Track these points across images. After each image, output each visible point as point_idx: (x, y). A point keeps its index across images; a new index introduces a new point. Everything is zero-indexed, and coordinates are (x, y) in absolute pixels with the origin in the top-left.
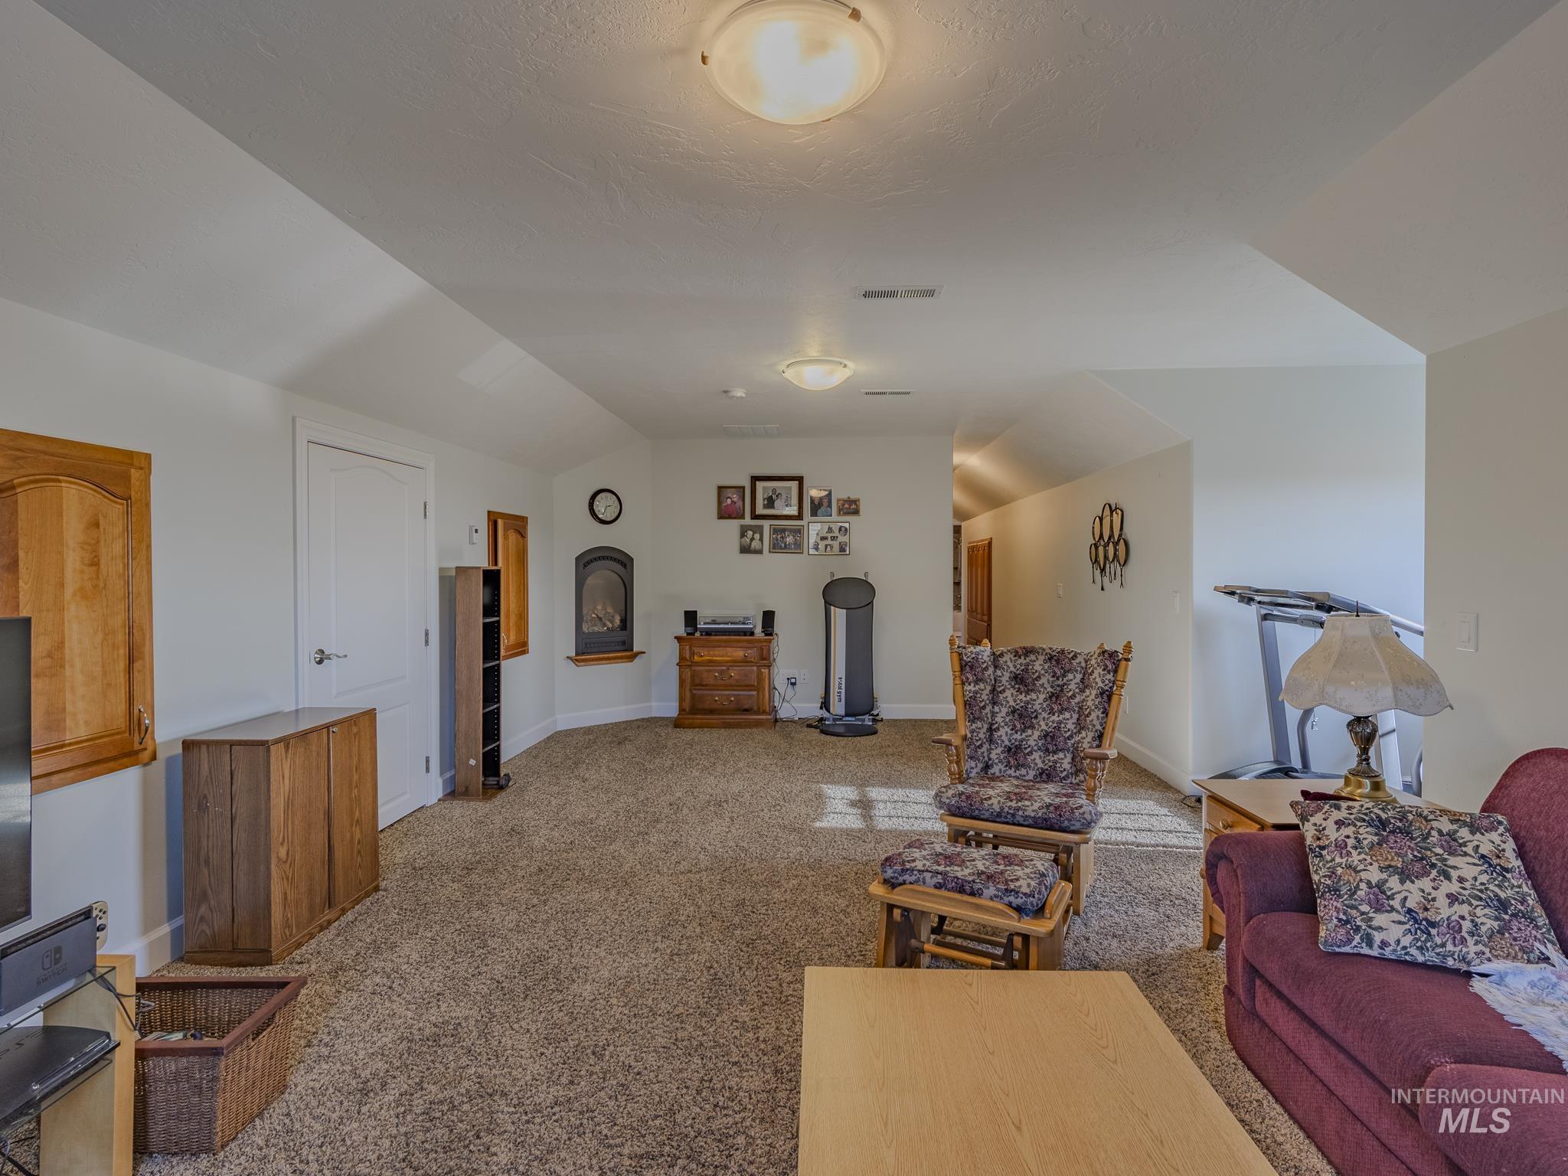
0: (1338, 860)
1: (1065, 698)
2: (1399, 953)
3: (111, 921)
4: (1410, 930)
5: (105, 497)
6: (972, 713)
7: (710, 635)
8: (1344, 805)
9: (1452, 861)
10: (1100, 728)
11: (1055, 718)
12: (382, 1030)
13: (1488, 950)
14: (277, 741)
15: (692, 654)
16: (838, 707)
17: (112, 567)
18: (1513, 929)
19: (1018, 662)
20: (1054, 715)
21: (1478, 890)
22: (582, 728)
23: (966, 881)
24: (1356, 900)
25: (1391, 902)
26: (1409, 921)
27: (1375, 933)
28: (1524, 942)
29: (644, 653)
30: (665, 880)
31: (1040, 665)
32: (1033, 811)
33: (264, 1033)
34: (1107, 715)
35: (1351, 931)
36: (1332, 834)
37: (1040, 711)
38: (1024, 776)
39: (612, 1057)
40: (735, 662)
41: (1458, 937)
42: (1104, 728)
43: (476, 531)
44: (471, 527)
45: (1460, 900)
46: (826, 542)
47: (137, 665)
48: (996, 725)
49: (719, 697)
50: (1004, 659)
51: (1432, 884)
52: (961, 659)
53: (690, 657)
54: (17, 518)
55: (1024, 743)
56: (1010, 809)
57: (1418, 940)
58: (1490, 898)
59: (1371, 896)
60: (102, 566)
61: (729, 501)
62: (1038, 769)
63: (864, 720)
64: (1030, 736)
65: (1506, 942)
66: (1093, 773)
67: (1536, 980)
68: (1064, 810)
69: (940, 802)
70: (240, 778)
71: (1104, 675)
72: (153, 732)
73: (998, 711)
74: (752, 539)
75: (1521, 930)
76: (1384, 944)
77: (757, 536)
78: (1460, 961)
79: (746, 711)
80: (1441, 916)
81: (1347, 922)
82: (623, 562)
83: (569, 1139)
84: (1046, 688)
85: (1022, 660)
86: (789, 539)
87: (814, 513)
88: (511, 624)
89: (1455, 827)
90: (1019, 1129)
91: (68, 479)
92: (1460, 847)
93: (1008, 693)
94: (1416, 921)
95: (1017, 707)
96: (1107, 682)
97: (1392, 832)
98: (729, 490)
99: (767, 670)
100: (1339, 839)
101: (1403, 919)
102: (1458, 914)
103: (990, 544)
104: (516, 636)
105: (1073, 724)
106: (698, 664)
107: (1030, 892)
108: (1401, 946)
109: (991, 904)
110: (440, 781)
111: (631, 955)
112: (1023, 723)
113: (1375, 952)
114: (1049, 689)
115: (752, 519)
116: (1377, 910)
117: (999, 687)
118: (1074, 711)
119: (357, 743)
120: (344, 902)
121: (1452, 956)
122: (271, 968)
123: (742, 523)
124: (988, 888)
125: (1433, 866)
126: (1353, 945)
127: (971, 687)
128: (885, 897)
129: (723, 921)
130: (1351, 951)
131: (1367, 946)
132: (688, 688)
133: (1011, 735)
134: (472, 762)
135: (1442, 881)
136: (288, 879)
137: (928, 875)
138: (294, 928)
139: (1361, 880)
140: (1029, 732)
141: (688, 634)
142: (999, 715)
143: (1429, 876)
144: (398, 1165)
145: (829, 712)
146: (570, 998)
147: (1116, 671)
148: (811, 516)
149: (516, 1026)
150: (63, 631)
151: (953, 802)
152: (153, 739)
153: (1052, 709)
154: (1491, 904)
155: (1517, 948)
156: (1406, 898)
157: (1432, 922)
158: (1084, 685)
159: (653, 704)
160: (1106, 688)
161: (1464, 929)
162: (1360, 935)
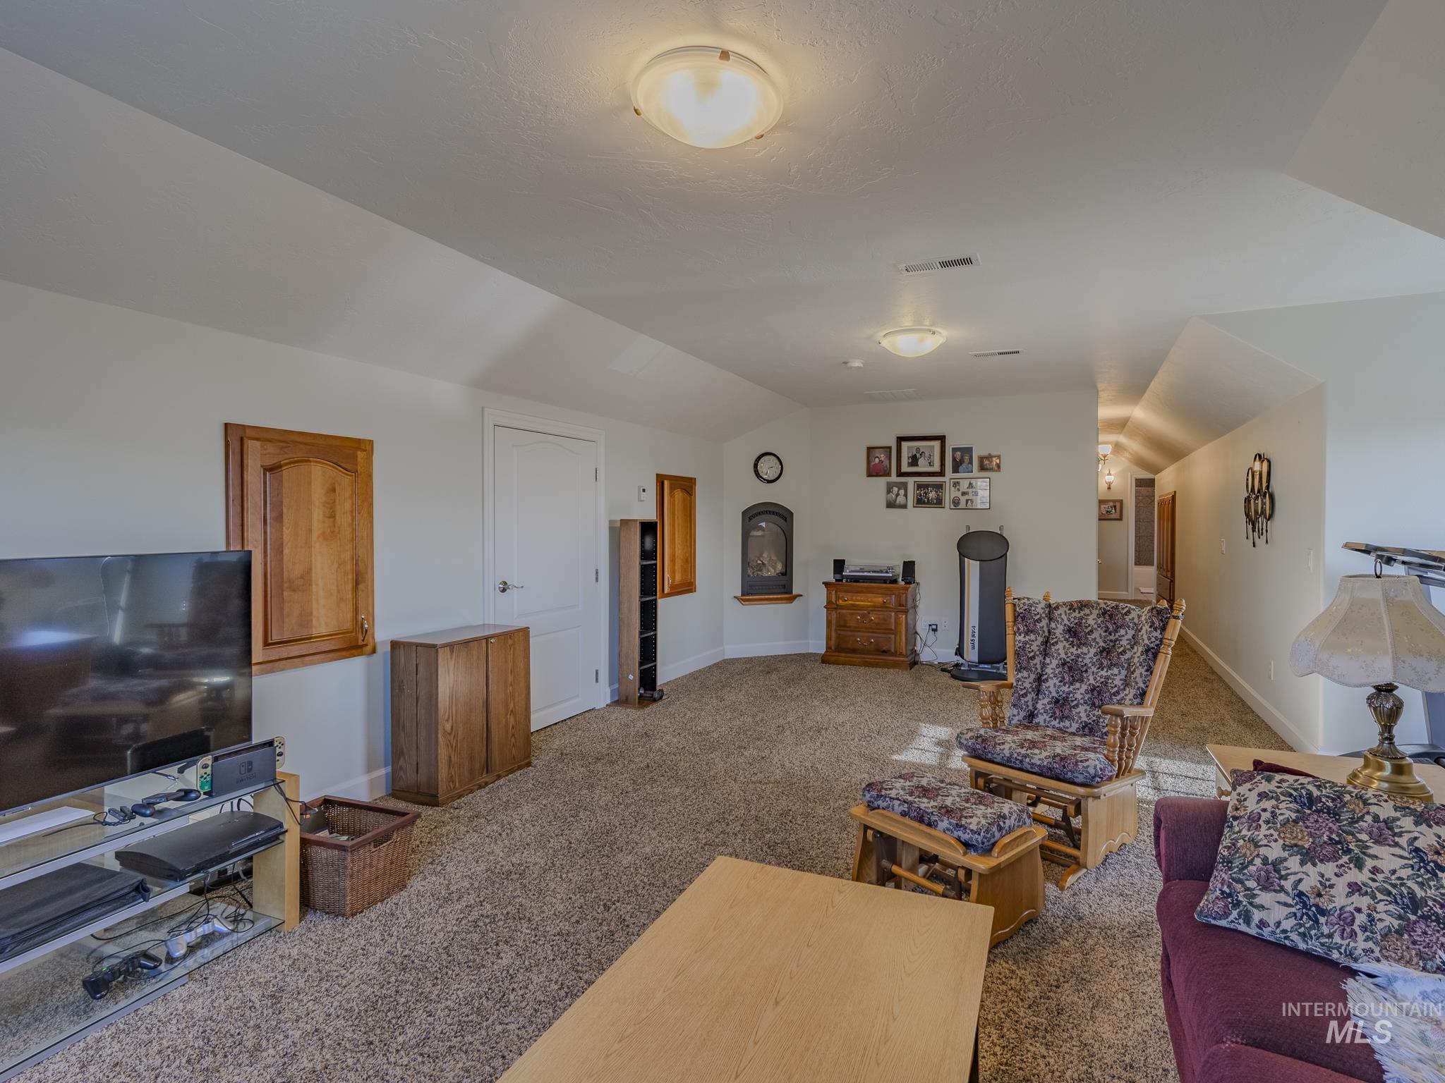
0: (1244, 832)
1: (1116, 653)
2: (1278, 936)
3: (287, 750)
4: (1295, 914)
5: (340, 471)
6: (1019, 663)
7: (858, 582)
8: (1278, 777)
9: (1375, 849)
10: (1143, 686)
11: (1104, 673)
12: (480, 862)
13: (1379, 949)
14: (444, 646)
15: (838, 598)
16: (972, 655)
17: (343, 519)
18: (1415, 931)
19: (1073, 616)
20: (1102, 670)
21: (1391, 884)
22: (744, 658)
23: (926, 812)
24: (1244, 874)
25: (1283, 882)
26: (1297, 904)
27: (1255, 911)
28: (1424, 947)
29: (801, 596)
30: (736, 787)
31: (1094, 619)
32: (1039, 759)
33: (384, 845)
34: (1151, 673)
35: (1230, 906)
36: (1252, 805)
37: (1090, 665)
38: (1068, 728)
39: (615, 910)
40: (874, 608)
41: (1348, 930)
42: (1147, 686)
43: (644, 490)
44: (639, 487)
45: (1363, 891)
46: (966, 497)
47: (361, 586)
48: (1046, 676)
49: (860, 639)
50: (1059, 612)
51: (1336, 870)
52: (1015, 610)
53: (836, 601)
54: (282, 487)
55: (1071, 695)
56: (1018, 756)
57: (1301, 925)
58: (1401, 895)
59: (1262, 873)
60: (337, 518)
61: (877, 460)
62: (1081, 722)
63: (998, 668)
64: (1078, 689)
65: (1402, 944)
66: (1113, 729)
67: (1429, 990)
68: (1069, 762)
69: (960, 742)
70: (421, 669)
71: (1150, 632)
72: (373, 634)
73: (1049, 662)
74: (898, 495)
75: (1427, 934)
76: (1262, 924)
77: (902, 492)
78: (1346, 956)
79: (885, 652)
80: (1334, 905)
81: (1230, 895)
82: (782, 516)
83: (554, 960)
84: (1098, 643)
85: (1076, 614)
86: (932, 495)
87: (955, 470)
88: (676, 568)
89: (1398, 814)
90: (777, 1003)
91: (315, 459)
92: (1393, 836)
93: (1060, 646)
94: (1305, 905)
95: (1068, 660)
96: (1153, 639)
97: (1318, 811)
98: (877, 450)
99: (904, 616)
100: (1255, 811)
101: (1290, 901)
102: (1354, 905)
103: (1174, 497)
104: (682, 577)
105: (1121, 680)
106: (841, 607)
107: (977, 829)
108: (1281, 928)
109: (941, 835)
110: (608, 690)
111: (674, 839)
112: (1072, 676)
113: (1253, 931)
114: (1102, 644)
115: (897, 476)
116: (1264, 888)
117: (1053, 639)
118: (1123, 667)
119: (512, 652)
120: (499, 770)
121: (1338, 948)
122: (437, 808)
123: (888, 480)
124: (943, 821)
125: (1349, 851)
126: (1229, 919)
127: (1021, 638)
128: (861, 818)
129: (762, 825)
130: (1228, 926)
131: (1244, 923)
132: (833, 628)
133: (1059, 687)
134: (631, 677)
135: (1350, 869)
136: (452, 747)
137: (897, 803)
138: (457, 784)
139: (1258, 855)
140: (1078, 685)
141: (836, 580)
142: (1050, 667)
143: (1337, 861)
144: (440, 950)
145: (963, 658)
146: (612, 863)
147: (1163, 629)
148: (953, 473)
149: (564, 876)
150: (311, 561)
151: (970, 744)
152: (373, 638)
153: (1102, 664)
154: (1399, 901)
155: (1414, 952)
156: (1300, 880)
157: (1323, 910)
158: (1134, 641)
159: (810, 641)
160: (1152, 645)
161: (1357, 922)
162: (1238, 910)
